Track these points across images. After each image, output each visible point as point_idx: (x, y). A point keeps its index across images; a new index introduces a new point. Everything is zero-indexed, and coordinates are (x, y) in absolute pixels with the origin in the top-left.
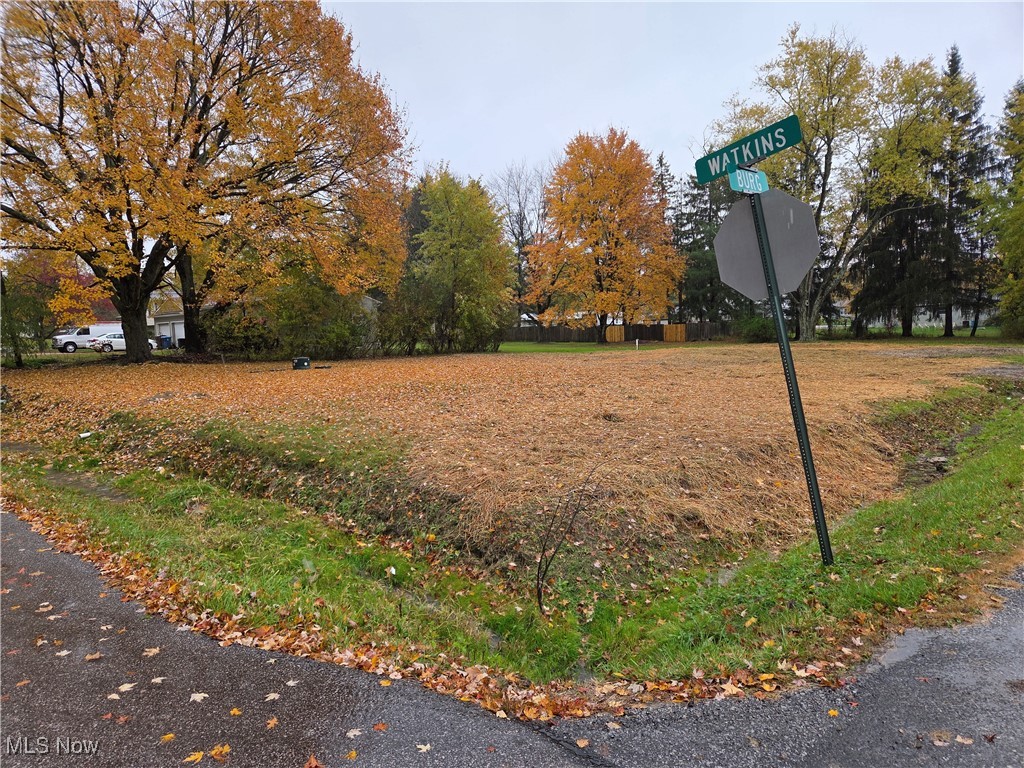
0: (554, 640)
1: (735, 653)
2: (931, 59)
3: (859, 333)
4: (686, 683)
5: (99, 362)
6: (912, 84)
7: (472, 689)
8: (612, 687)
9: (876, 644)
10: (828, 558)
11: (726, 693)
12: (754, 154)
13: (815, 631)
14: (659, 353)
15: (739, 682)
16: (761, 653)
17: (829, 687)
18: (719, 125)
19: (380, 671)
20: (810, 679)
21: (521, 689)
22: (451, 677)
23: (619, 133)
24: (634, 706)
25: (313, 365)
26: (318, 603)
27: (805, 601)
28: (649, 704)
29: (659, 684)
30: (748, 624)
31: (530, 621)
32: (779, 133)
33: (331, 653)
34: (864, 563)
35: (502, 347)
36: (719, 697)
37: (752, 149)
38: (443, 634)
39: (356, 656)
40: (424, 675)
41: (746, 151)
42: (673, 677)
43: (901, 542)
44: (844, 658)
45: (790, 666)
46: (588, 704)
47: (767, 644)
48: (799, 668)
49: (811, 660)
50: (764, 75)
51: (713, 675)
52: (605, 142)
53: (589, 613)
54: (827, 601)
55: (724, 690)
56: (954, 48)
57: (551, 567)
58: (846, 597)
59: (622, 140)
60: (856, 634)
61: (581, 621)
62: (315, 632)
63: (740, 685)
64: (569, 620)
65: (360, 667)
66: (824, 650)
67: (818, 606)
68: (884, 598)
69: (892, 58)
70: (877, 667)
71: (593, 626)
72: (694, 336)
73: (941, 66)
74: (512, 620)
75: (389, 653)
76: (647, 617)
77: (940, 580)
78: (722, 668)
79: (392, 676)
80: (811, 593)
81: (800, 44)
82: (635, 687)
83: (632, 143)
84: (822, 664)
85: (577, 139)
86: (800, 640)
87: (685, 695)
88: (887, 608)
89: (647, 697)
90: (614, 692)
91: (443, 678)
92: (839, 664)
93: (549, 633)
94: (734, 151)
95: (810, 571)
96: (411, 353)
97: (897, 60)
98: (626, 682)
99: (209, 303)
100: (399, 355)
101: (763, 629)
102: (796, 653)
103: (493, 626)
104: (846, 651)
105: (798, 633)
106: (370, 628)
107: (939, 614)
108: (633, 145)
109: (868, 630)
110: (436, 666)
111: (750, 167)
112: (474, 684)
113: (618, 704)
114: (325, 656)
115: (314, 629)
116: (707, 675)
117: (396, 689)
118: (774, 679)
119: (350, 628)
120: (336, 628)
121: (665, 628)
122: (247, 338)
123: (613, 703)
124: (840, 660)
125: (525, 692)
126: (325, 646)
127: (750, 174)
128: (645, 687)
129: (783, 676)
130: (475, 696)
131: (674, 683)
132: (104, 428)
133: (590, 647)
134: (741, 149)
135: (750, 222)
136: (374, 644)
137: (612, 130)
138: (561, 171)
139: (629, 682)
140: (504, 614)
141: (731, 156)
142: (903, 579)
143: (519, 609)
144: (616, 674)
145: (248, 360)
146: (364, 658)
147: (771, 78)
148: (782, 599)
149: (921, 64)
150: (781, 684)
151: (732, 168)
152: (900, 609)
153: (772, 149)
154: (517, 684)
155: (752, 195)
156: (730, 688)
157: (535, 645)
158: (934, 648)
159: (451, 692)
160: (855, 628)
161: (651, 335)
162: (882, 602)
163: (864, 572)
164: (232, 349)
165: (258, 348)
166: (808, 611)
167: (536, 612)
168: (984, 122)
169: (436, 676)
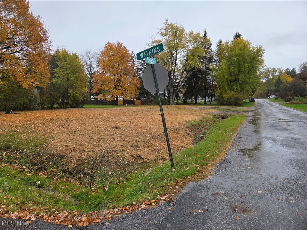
0: (95, 199)
1: (146, 195)
3: (185, 103)
4: (131, 207)
6: (195, 38)
7: (62, 219)
8: (109, 211)
9: (182, 188)
10: (172, 165)
11: (142, 208)
12: (152, 53)
13: (167, 186)
14: (133, 108)
15: (146, 204)
16: (153, 194)
17: (169, 201)
19: (27, 218)
20: (164, 200)
21: (79, 216)
22: (54, 217)
23: (120, 43)
24: (115, 216)
25: (13, 112)
26: (6, 197)
27: (166, 177)
28: (119, 215)
29: (123, 208)
30: (151, 186)
31: (87, 194)
32: (158, 48)
33: (9, 214)
34: (181, 165)
35: (84, 106)
36: (140, 209)
37: (151, 51)
38: (56, 202)
39: (19, 214)
40: (44, 217)
41: (150, 52)
42: (127, 205)
43: (190, 159)
44: (174, 193)
45: (160, 197)
46: (100, 218)
47: (155, 191)
48: (162, 197)
49: (165, 194)
50: (160, 31)
51: (139, 203)
52: (116, 46)
53: (107, 188)
54: (171, 177)
55: (141, 207)
56: (205, 30)
57: (94, 176)
58: (176, 175)
59: (121, 45)
60: (177, 185)
61: (104, 191)
62: (3, 208)
63: (146, 205)
64: (100, 192)
65: (20, 218)
66: (169, 191)
67: (169, 178)
68: (185, 174)
69: (191, 31)
70: (182, 194)
71: (108, 193)
72: (143, 103)
73: (202, 35)
74: (81, 194)
75: (32, 211)
76: (124, 188)
77: (199, 168)
78: (141, 200)
79: (32, 219)
80: (168, 175)
81: (169, 24)
82: (116, 210)
83: (124, 47)
84: (169, 195)
86: (163, 189)
87: (130, 210)
88: (185, 177)
89: (119, 212)
90: (109, 213)
91: (52, 217)
92: (173, 194)
93: (93, 196)
94: (147, 52)
95: (168, 169)
96: (52, 108)
97: (192, 31)
98: (113, 209)
100: (47, 109)
101: (154, 187)
102: (162, 193)
103: (75, 197)
104: (175, 190)
105: (163, 187)
106: (26, 204)
107: (198, 177)
109: (180, 184)
110: (49, 213)
111: (151, 56)
112: (62, 218)
113: (110, 216)
114: (6, 216)
115: (3, 206)
116: (137, 203)
117: (33, 223)
118: (155, 201)
119: (17, 204)
120: (12, 205)
121: (129, 190)
123: (108, 216)
124: (173, 193)
125: (80, 217)
126: (7, 212)
127: (151, 58)
128: (119, 210)
129: (158, 200)
130: (62, 222)
131: (128, 207)
133: (106, 199)
134: (148, 51)
135: (151, 72)
136: (27, 209)
137: (118, 42)
139: (114, 209)
140: (78, 192)
141: (146, 53)
142: (190, 169)
143: (84, 190)
144: (110, 207)
146: (22, 214)
148: (160, 177)
149: (198, 33)
150: (157, 202)
151: (146, 56)
152: (188, 177)
153: (156, 52)
154: (78, 215)
155: (152, 64)
156: (143, 206)
157: (88, 201)
158: (196, 187)
159: (54, 221)
160: (178, 183)
161: (130, 103)
162: (184, 176)
163: (181, 168)
166: (166, 180)
167: (89, 190)
168: (212, 49)
169: (49, 217)
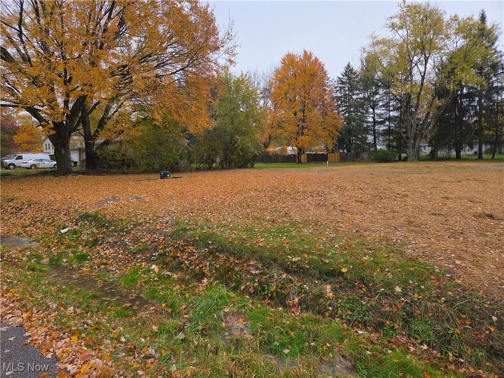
2: (473, 16)
3: (433, 157)
6: (464, 29)
18: (363, 48)
23: (308, 53)
35: (256, 165)
50: (389, 22)
52: (302, 57)
56: (483, 11)
59: (310, 57)
69: (453, 15)
72: (344, 159)
73: (477, 18)
81: (409, 6)
83: (316, 58)
85: (286, 56)
96: (210, 169)
97: (456, 16)
99: (100, 141)
100: (204, 170)
108: (316, 60)
122: (123, 160)
137: (305, 51)
138: (278, 72)
145: (123, 173)
147: (393, 24)
149: (468, 18)
164: (115, 167)
165: (128, 166)
168: (498, 49)
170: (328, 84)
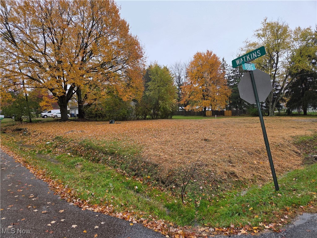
0: (187, 212)
1: (245, 219)
2: (310, 27)
3: (289, 114)
4: (228, 229)
5: (53, 121)
6: (305, 35)
7: (159, 227)
8: (204, 229)
9: (292, 218)
10: (277, 188)
11: (242, 233)
13: (272, 213)
14: (223, 120)
15: (246, 229)
16: (254, 220)
17: (276, 232)
18: (242, 49)
19: (130, 220)
20: (270, 229)
21: (174, 228)
22: (152, 223)
23: (210, 52)
24: (211, 236)
25: (115, 122)
26: (112, 197)
27: (269, 202)
28: (216, 235)
29: (219, 229)
30: (250, 209)
31: (179, 206)
32: (258, 52)
33: (115, 213)
34: (289, 190)
35: (173, 117)
36: (239, 234)
37: (250, 57)
38: (151, 209)
39: (123, 215)
40: (144, 222)
41: (248, 57)
42: (224, 226)
43: (302, 183)
44: (281, 222)
45: (263, 224)
46: (196, 234)
47: (256, 216)
48: (266, 225)
49: (270, 223)
50: (256, 33)
51: (237, 226)
52: (206, 54)
53: (198, 203)
54: (277, 203)
55: (241, 232)
57: (186, 188)
58: (283, 202)
59: (211, 54)
60: (286, 214)
61: (196, 206)
62: (111, 207)
63: (246, 230)
64: (192, 206)
65: (124, 219)
66: (275, 219)
67: (274, 204)
68: (296, 202)
69: (298, 27)
70: (293, 226)
71: (199, 208)
72: (234, 114)
73: (314, 29)
74: (174, 205)
75: (133, 214)
76: (217, 206)
77: (315, 197)
78: (240, 224)
79: (134, 222)
80: (271, 200)
81: (268, 24)
82: (212, 229)
83: (214, 54)
84: (274, 224)
85: (197, 54)
86: (267, 216)
87: (228, 233)
88: (296, 206)
89: (215, 233)
90: (204, 231)
91: (150, 223)
92: (280, 224)
93: (185, 210)
94: (244, 57)
95: (271, 192)
96: (145, 119)
97: (299, 28)
98: (208, 228)
99: (86, 104)
101: (255, 211)
102: (265, 220)
103: (167, 207)
104: (282, 220)
105: (266, 213)
106: (128, 206)
107: (314, 209)
108: (215, 55)
109: (290, 213)
110: (148, 219)
111: (249, 62)
112: (159, 226)
113: (206, 235)
114: (113, 215)
115: (111, 206)
116: (235, 226)
117: (135, 226)
118: (258, 229)
119: (122, 206)
120: (117, 206)
121: (223, 209)
122: (96, 114)
123: (204, 234)
124: (280, 223)
125: (176, 229)
126: (114, 211)
127: (249, 64)
128: (215, 229)
129: (261, 228)
130: (159, 230)
131: (224, 228)
132: (53, 141)
133: (198, 215)
134: (246, 57)
135: (249, 80)
136: (129, 211)
137: (208, 51)
138: (192, 63)
139: (210, 227)
140: (171, 203)
141: (243, 59)
142: (302, 196)
143: (176, 201)
144: (206, 225)
145: (96, 121)
146: (125, 216)
147: (258, 34)
148: (261, 201)
149: (307, 29)
150: (260, 230)
151: (243, 63)
152: (301, 206)
153: (256, 57)
154: (173, 226)
155: (250, 71)
156: (243, 231)
157: (181, 214)
158: (313, 220)
159: (152, 228)
160: (285, 212)
161: (220, 114)
162: (295, 204)
163: (289, 193)
164: (92, 117)
165: (99, 117)
166: (270, 206)
167: (181, 203)
169: (147, 223)
170: (227, 69)
